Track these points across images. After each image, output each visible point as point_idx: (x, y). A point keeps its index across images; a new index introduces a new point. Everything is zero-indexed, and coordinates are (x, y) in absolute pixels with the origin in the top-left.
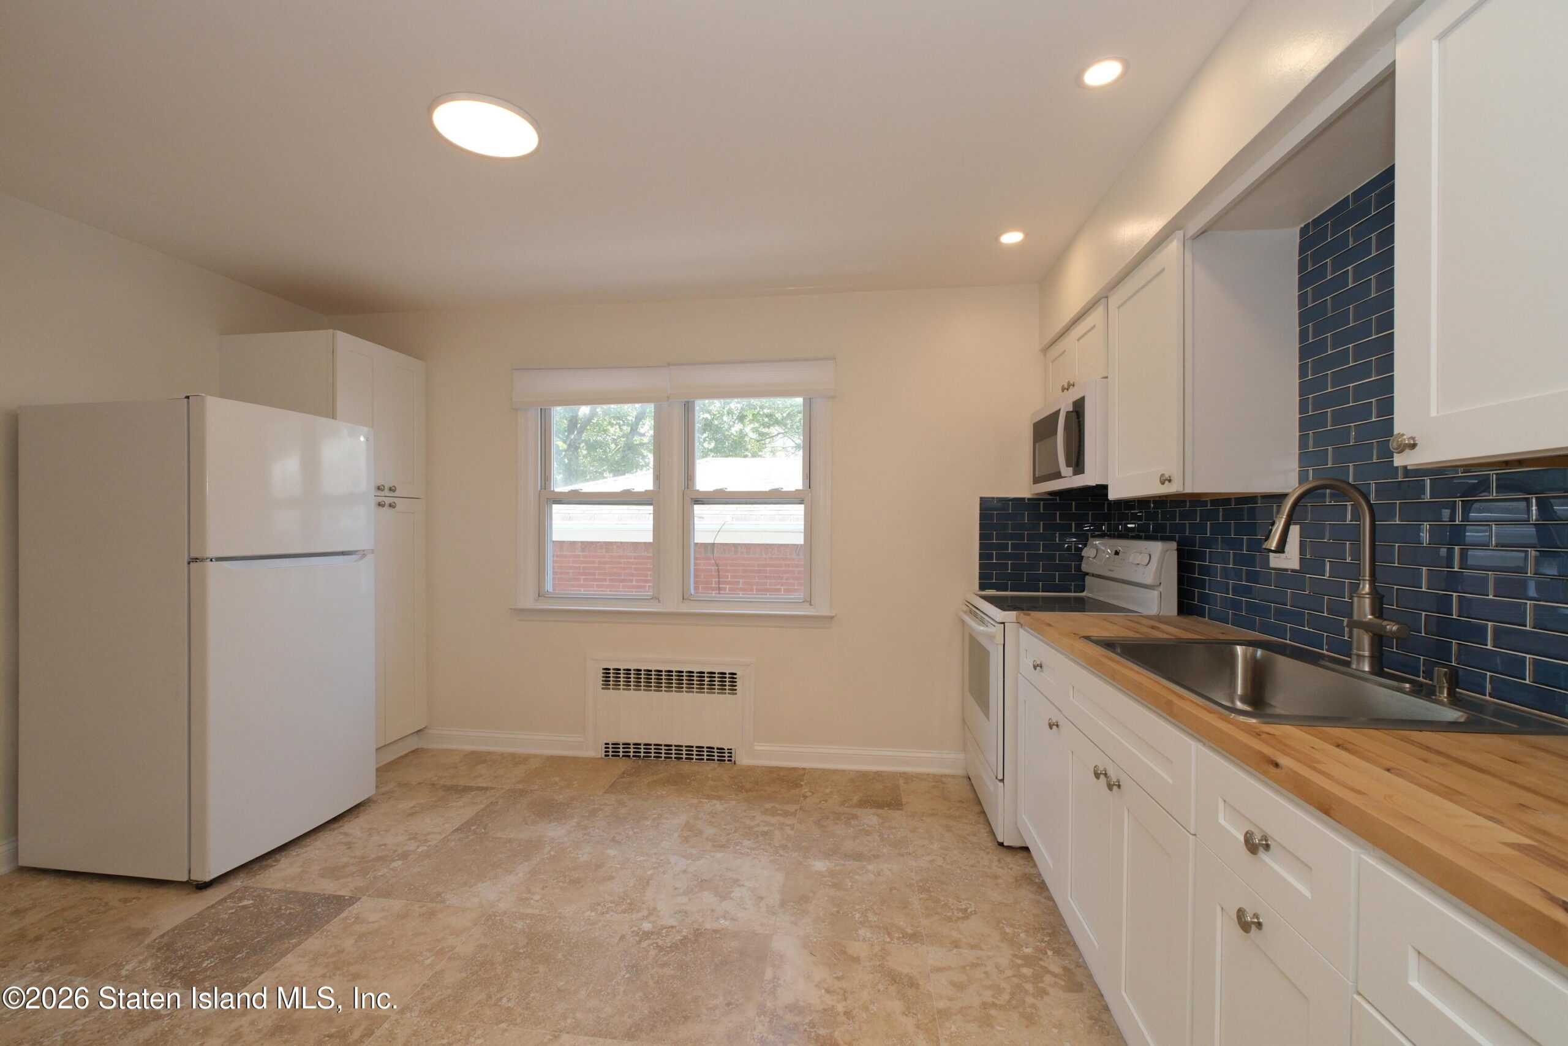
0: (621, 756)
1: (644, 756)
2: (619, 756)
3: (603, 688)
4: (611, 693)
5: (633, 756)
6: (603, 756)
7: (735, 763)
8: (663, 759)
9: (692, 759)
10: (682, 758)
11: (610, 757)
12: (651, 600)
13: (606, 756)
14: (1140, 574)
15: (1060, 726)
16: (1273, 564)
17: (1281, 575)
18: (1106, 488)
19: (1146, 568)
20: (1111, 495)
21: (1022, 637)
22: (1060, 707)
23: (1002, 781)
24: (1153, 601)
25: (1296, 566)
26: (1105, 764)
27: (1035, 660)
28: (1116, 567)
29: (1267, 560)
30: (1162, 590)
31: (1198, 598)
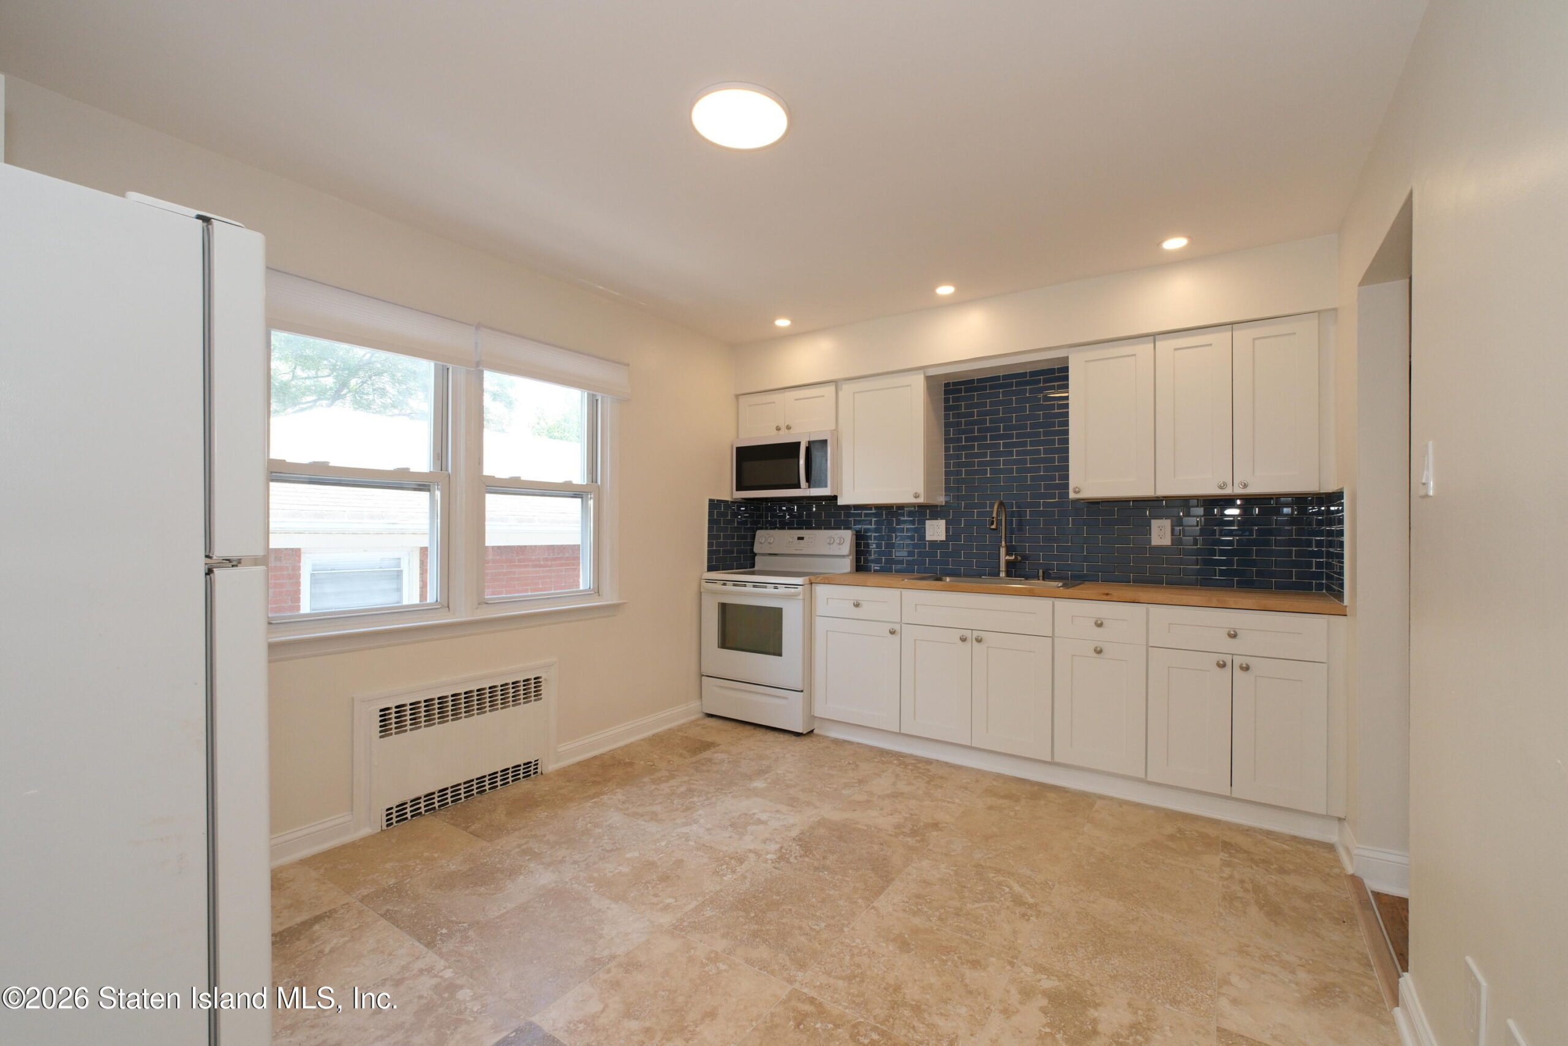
0: (409, 818)
1: (439, 806)
2: (406, 818)
3: (381, 737)
4: (394, 739)
5: (426, 811)
6: (385, 827)
7: (542, 774)
8: (463, 800)
9: (497, 786)
10: (485, 790)
11: (395, 824)
12: (441, 610)
13: (388, 825)
14: (834, 550)
15: (899, 631)
16: (927, 539)
17: (933, 544)
18: (835, 498)
19: (841, 546)
20: (841, 502)
21: (822, 591)
22: (899, 621)
23: (802, 691)
24: (846, 565)
25: (943, 538)
26: (968, 634)
27: (853, 602)
28: (803, 547)
29: (922, 537)
30: (851, 557)
31: (866, 561)
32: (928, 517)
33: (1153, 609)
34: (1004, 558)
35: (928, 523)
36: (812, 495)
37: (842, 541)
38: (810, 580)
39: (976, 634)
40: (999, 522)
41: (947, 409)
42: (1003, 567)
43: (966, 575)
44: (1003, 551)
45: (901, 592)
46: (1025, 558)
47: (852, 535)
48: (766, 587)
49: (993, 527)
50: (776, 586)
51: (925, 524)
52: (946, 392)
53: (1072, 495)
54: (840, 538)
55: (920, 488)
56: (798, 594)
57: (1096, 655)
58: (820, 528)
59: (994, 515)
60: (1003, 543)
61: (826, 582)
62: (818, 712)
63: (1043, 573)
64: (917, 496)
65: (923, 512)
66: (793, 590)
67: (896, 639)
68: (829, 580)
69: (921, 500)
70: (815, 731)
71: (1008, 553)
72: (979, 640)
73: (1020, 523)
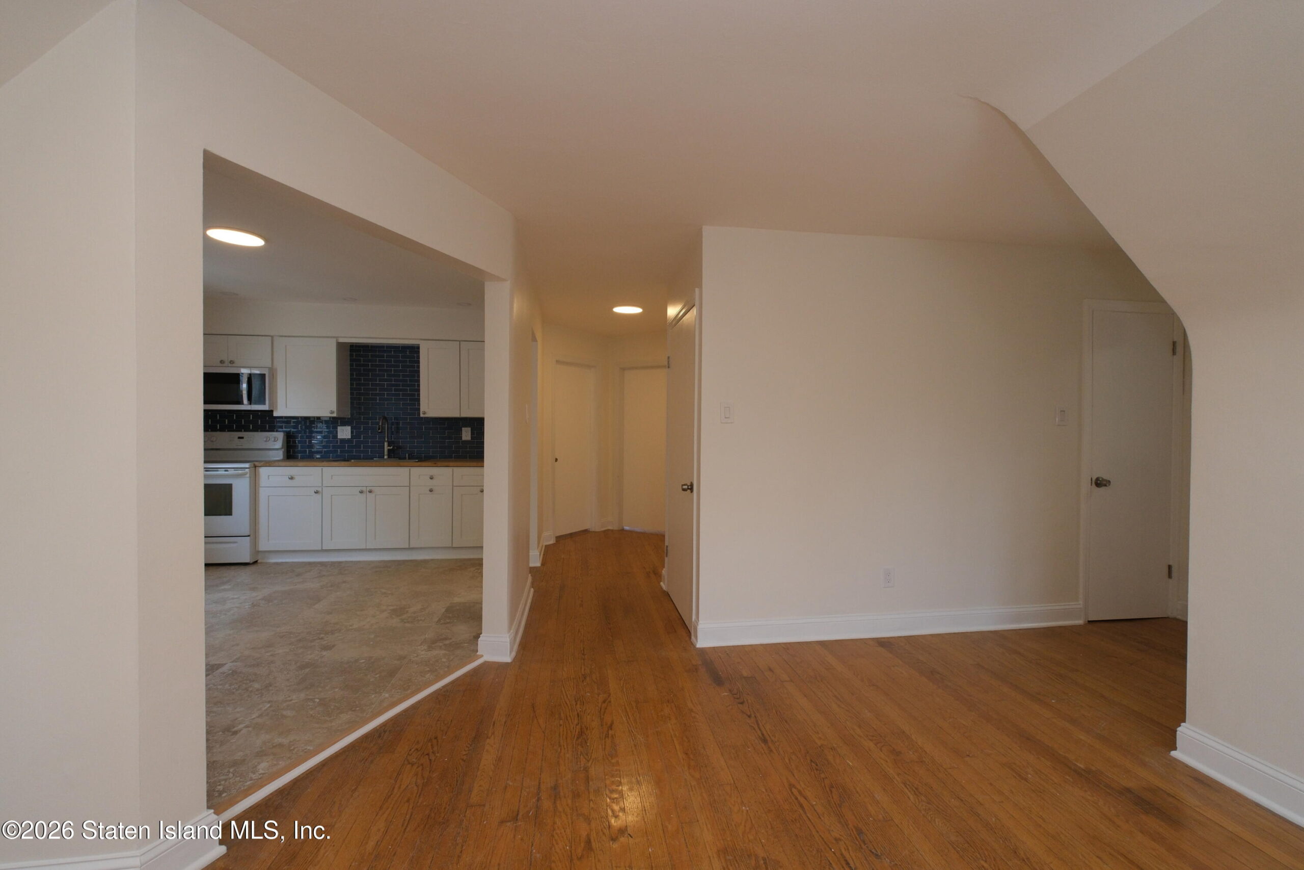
14: (270, 445)
15: (321, 491)
16: (339, 437)
17: (343, 441)
18: (272, 411)
19: (275, 443)
20: (275, 414)
21: (264, 471)
22: (321, 485)
23: (249, 536)
24: (280, 455)
25: (350, 437)
26: (364, 489)
27: (288, 477)
28: (244, 444)
29: (335, 436)
30: (283, 450)
31: (294, 452)
32: (339, 424)
33: (455, 469)
34: (386, 448)
35: (339, 428)
36: (252, 409)
37: (275, 441)
38: (254, 465)
39: (368, 489)
40: (383, 428)
41: (351, 360)
42: (386, 452)
43: (363, 459)
44: (386, 444)
45: (322, 469)
46: (399, 447)
47: (284, 435)
48: (217, 471)
49: (379, 431)
50: (226, 469)
51: (337, 429)
52: (351, 351)
53: (422, 415)
54: (275, 438)
55: (334, 408)
56: (246, 474)
57: (430, 493)
58: (257, 431)
59: (380, 424)
60: (386, 439)
61: (268, 465)
62: (263, 546)
63: (409, 455)
64: (332, 412)
65: (334, 422)
66: (240, 472)
67: (319, 496)
68: (269, 464)
69: (335, 415)
70: (258, 561)
71: (389, 446)
72: (370, 492)
73: (398, 429)
